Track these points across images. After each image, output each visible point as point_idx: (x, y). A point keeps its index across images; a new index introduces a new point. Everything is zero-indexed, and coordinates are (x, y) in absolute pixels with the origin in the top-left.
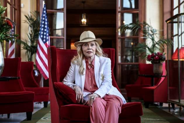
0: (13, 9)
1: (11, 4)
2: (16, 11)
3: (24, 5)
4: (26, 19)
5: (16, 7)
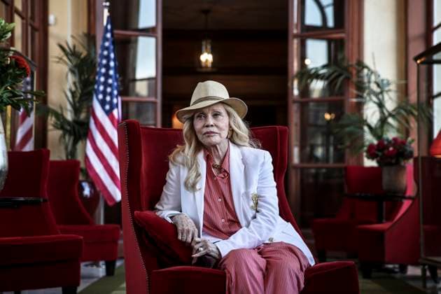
0: (29, 28)
1: (24, 15)
2: (37, 34)
3: (56, 20)
4: (61, 53)
5: (37, 24)
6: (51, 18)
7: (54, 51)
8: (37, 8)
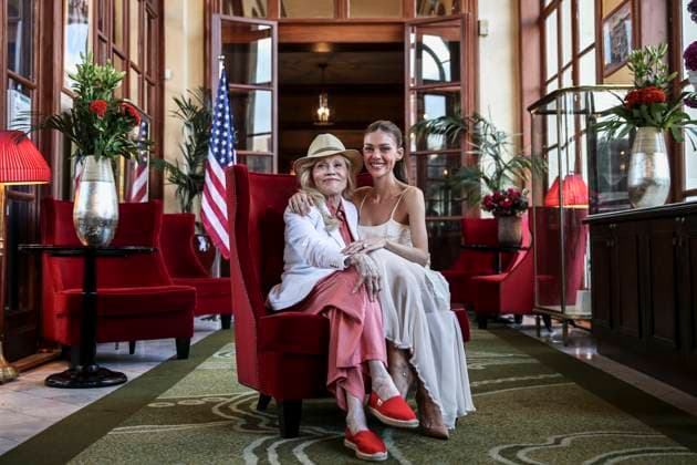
0: (146, 83)
1: (140, 69)
2: (153, 88)
3: (172, 74)
4: (177, 108)
5: (153, 79)
6: (168, 73)
7: (170, 106)
8: (153, 63)
